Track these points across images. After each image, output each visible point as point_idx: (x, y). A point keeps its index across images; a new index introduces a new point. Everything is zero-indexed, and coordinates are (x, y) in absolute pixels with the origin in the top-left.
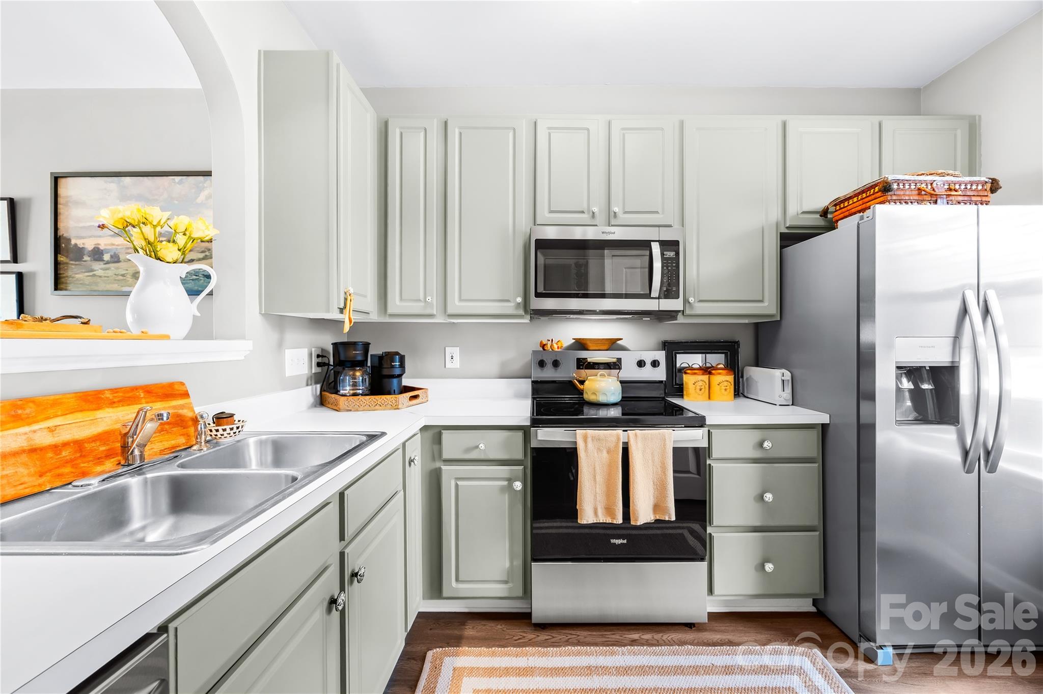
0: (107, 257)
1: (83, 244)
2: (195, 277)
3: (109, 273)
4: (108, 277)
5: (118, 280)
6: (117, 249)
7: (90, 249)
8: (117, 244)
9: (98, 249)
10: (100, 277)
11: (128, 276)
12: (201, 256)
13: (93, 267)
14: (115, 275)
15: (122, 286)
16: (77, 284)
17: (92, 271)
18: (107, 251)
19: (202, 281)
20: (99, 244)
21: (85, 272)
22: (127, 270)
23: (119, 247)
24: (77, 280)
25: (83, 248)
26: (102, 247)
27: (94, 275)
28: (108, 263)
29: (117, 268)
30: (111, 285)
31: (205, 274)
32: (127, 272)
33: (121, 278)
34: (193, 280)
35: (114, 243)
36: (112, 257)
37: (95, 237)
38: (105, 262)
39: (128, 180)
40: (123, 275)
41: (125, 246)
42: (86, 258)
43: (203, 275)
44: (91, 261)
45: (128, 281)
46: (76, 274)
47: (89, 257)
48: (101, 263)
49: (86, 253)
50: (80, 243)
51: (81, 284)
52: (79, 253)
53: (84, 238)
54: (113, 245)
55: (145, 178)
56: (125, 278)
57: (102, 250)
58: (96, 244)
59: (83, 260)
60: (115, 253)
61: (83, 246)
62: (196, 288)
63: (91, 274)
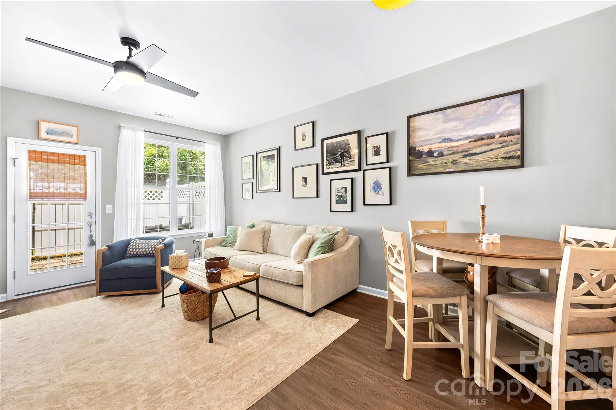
0: (436, 154)
1: (422, 149)
2: (495, 159)
3: (438, 162)
4: (437, 165)
5: (443, 166)
6: (442, 149)
7: (426, 151)
8: (441, 146)
9: (431, 150)
10: (432, 165)
11: (449, 163)
12: (500, 146)
13: (428, 161)
14: (441, 163)
15: (445, 169)
16: (419, 170)
17: (428, 162)
18: (436, 151)
19: (500, 161)
20: (431, 148)
21: (423, 164)
22: (448, 160)
23: (443, 148)
24: (420, 168)
25: (422, 151)
26: (433, 150)
27: (429, 165)
28: (436, 157)
29: (442, 160)
30: (438, 169)
31: (503, 157)
32: (448, 161)
33: (444, 164)
34: (493, 161)
35: (440, 146)
36: (438, 154)
37: (429, 144)
38: (435, 157)
39: (449, 110)
40: (446, 163)
41: (447, 147)
42: (424, 156)
43: (501, 157)
44: (427, 157)
45: (449, 166)
46: (419, 165)
47: (426, 155)
48: (433, 158)
49: (424, 153)
50: (420, 149)
51: (421, 170)
52: (420, 154)
53: (423, 146)
54: (439, 147)
55: (461, 107)
56: (446, 164)
57: (433, 151)
58: (429, 149)
59: (423, 157)
60: (440, 151)
61: (422, 150)
62: (496, 166)
63: (427, 164)
